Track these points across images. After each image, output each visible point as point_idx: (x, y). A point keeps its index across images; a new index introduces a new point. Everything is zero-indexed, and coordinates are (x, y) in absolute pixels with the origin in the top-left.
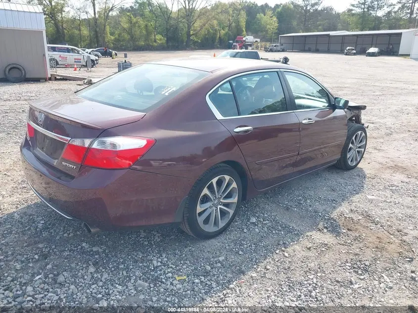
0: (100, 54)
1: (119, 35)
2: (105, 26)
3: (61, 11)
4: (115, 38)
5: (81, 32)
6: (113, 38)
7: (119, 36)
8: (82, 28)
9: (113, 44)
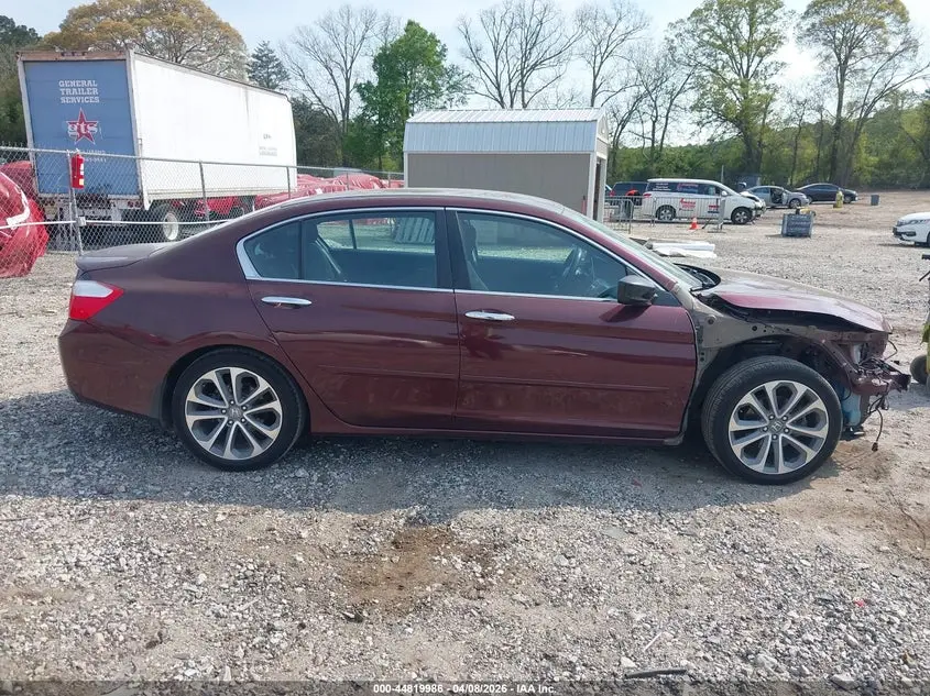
0: (805, 197)
1: (894, 153)
2: (857, 135)
3: (765, 112)
4: (881, 161)
5: (799, 152)
6: (874, 159)
7: (891, 156)
8: (802, 142)
9: (872, 173)
